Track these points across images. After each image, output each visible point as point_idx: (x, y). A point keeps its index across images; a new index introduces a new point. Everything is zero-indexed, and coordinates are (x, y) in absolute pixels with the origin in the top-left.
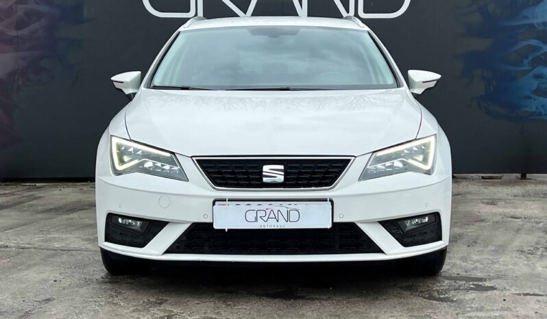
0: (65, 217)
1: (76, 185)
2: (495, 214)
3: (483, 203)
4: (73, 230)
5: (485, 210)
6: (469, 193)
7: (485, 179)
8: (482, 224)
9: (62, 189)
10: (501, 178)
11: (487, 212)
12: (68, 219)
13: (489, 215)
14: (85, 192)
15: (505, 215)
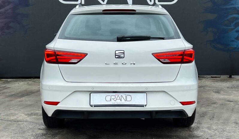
0: (19, 100)
1: (26, 80)
2: (220, 99)
3: (214, 92)
4: (21, 109)
5: (215, 96)
6: (207, 86)
7: (213, 78)
8: (215, 105)
9: (19, 82)
10: (220, 78)
11: (216, 98)
12: (20, 101)
13: (217, 100)
14: (30, 85)
15: (225, 99)
